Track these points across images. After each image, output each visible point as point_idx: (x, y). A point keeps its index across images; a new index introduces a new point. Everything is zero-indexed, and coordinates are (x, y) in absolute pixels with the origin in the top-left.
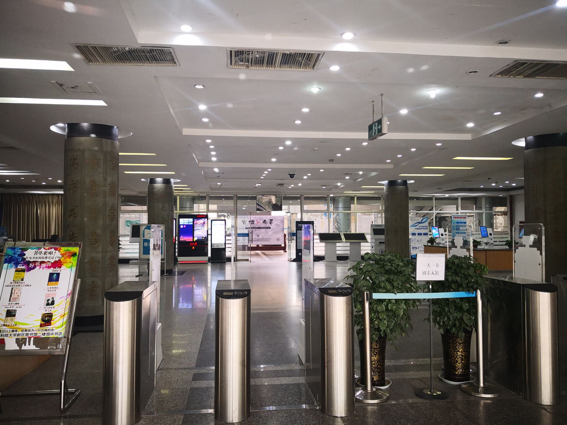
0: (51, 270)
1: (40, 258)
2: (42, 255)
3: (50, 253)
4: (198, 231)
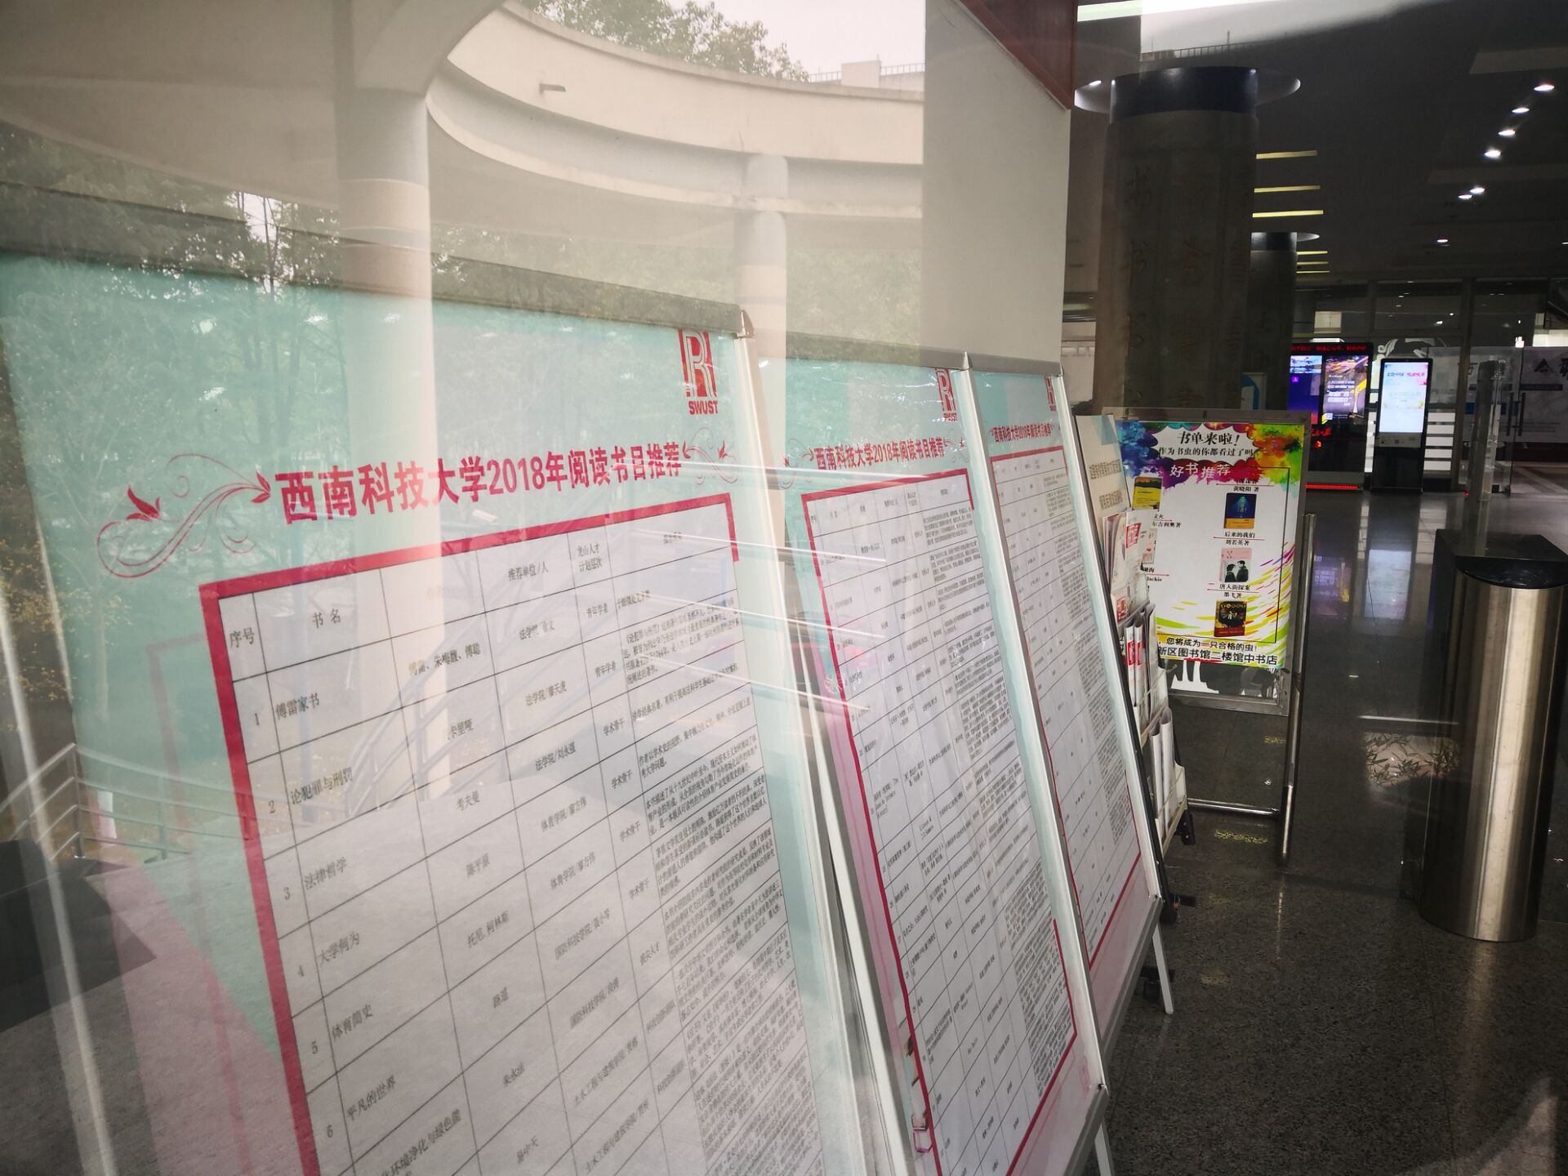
1: (1196, 451)
2: (1201, 445)
3: (1223, 439)
4: (1337, 394)
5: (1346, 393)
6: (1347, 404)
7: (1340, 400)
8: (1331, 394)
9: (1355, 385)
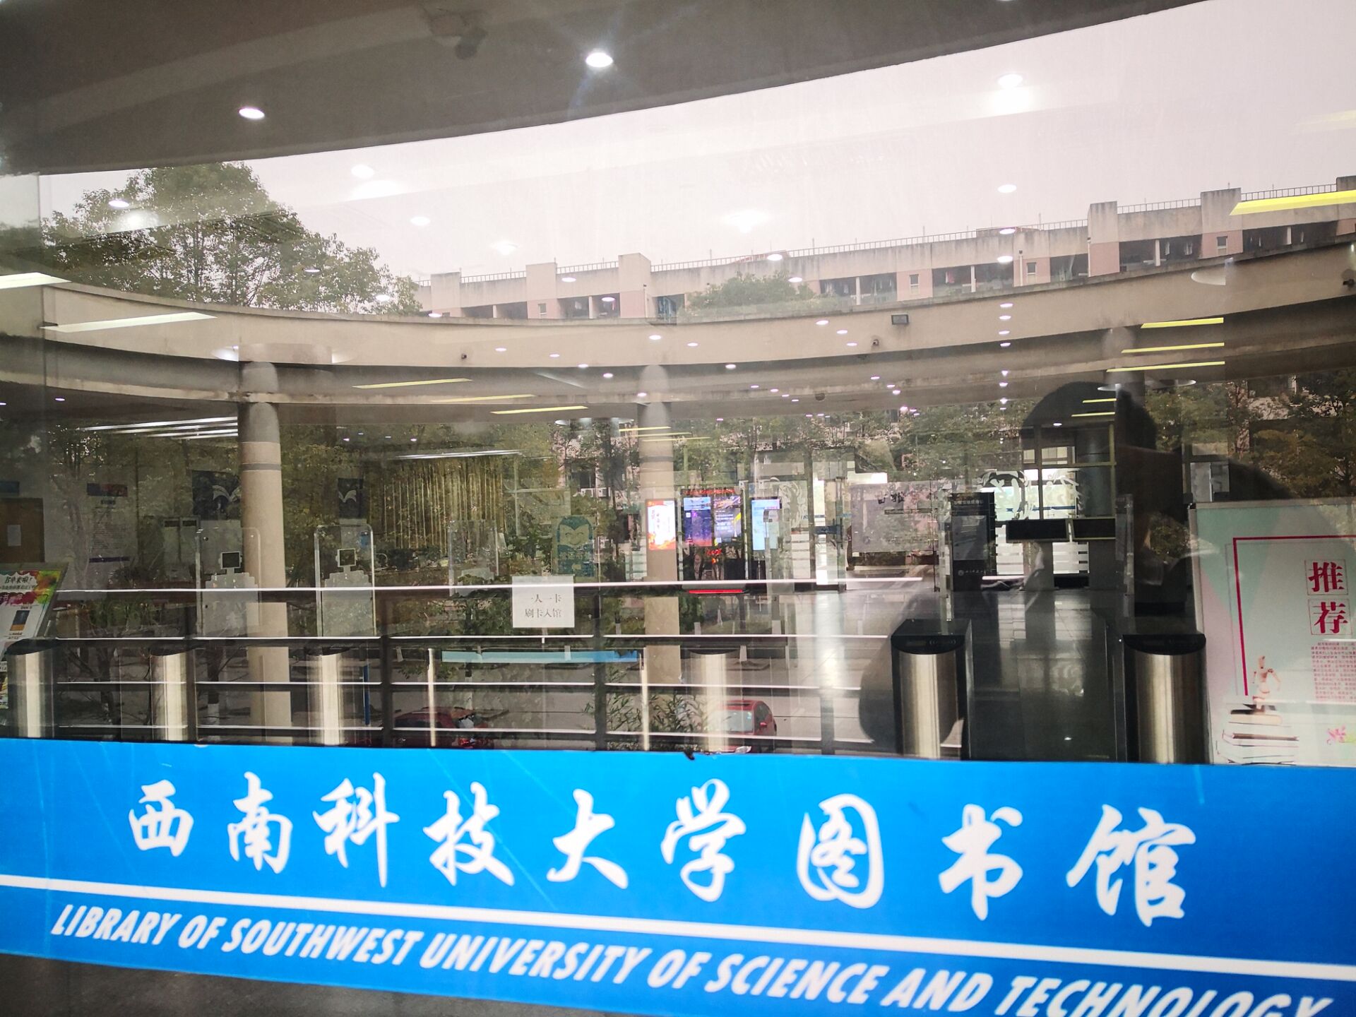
0: (19, 607)
1: (11, 587)
2: (15, 584)
3: (25, 580)
4: (723, 524)
5: (729, 523)
6: (730, 531)
7: (726, 528)
8: (718, 524)
9: (734, 517)
